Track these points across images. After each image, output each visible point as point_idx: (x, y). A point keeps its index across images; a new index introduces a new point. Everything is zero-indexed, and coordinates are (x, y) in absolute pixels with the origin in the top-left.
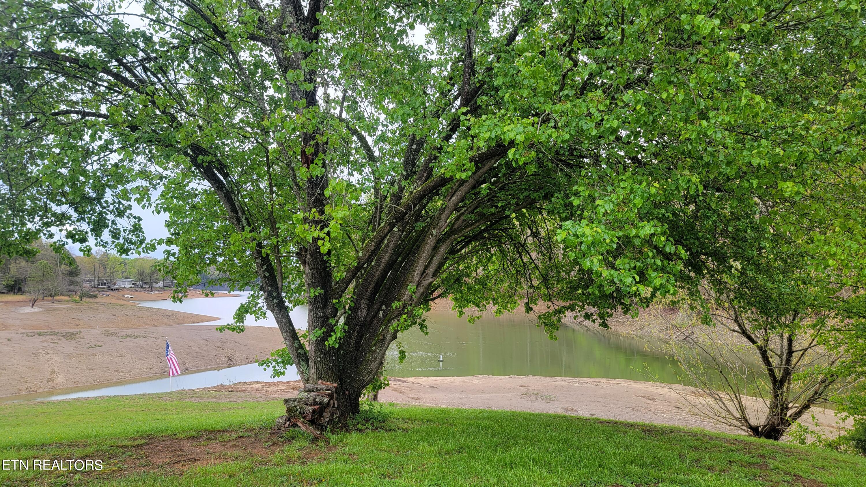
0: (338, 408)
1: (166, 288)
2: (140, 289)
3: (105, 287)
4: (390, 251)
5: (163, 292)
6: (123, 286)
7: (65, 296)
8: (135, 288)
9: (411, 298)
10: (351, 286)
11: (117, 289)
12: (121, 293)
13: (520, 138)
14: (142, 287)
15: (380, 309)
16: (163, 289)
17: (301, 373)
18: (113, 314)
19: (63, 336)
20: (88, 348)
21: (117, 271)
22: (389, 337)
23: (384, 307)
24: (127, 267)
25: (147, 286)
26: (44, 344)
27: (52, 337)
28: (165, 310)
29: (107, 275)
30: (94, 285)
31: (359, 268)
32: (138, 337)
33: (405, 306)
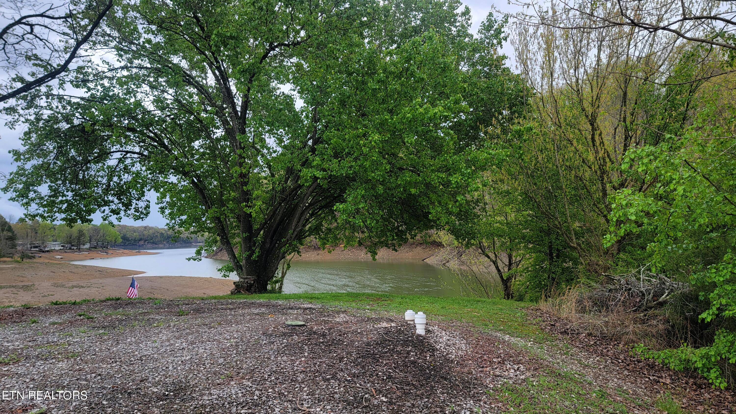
0: (258, 288)
1: (93, 249)
2: (69, 251)
3: (37, 249)
4: (280, 215)
5: (90, 252)
6: (53, 248)
7: (8, 257)
8: (64, 250)
9: (291, 237)
10: (262, 232)
11: (48, 251)
12: (52, 254)
13: (321, 177)
14: (70, 249)
15: (276, 243)
16: (89, 249)
17: (239, 274)
18: (52, 272)
19: (20, 288)
20: (42, 296)
21: (47, 236)
22: (280, 255)
23: (278, 242)
24: (56, 231)
25: (75, 248)
26: (6, 295)
27: (12, 289)
28: (97, 267)
29: (38, 239)
30: (27, 248)
31: (265, 223)
32: (82, 287)
33: (288, 240)
